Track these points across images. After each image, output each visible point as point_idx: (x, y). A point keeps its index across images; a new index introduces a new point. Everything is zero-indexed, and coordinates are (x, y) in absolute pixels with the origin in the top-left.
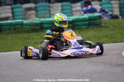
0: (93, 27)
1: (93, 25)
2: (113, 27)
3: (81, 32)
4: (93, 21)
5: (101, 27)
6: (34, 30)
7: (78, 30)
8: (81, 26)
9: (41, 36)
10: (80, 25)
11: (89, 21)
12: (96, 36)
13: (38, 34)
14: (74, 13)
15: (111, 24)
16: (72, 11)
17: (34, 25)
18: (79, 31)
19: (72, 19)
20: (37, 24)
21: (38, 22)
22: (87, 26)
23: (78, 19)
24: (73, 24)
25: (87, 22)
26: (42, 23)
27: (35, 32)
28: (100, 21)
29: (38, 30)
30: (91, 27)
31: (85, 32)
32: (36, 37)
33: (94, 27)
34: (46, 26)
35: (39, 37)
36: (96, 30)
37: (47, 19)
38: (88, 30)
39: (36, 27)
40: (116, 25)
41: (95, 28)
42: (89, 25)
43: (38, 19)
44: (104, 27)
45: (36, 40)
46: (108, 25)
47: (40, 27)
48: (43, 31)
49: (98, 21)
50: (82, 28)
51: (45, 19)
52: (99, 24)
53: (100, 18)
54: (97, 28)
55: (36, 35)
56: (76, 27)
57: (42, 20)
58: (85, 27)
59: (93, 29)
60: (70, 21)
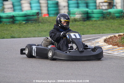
1: (31, 21)
3: (21, 27)
5: (39, 22)
10: (20, 21)
12: (36, 31)
18: (19, 26)
19: (12, 14)
22: (26, 22)
23: (19, 15)
24: (13, 19)
25: (26, 18)
28: (38, 18)
31: (25, 27)
33: (32, 23)
36: (34, 25)
38: (27, 25)
41: (34, 23)
42: (28, 20)
46: (45, 21)
49: (36, 17)
50: (22, 23)
52: (37, 20)
53: (38, 15)
54: (35, 23)
56: (17, 22)
58: (24, 22)
59: (31, 24)
60: (11, 16)
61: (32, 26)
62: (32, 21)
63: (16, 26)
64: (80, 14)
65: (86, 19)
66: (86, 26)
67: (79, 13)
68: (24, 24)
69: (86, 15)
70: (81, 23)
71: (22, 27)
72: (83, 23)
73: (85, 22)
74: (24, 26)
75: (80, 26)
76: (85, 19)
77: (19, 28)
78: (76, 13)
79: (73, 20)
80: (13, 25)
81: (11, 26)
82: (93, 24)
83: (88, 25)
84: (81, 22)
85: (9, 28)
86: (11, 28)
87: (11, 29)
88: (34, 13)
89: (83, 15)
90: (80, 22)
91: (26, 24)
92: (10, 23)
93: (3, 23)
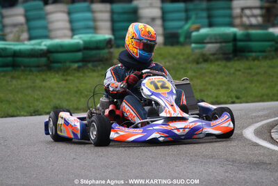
0: (93, 66)
1: (93, 61)
3: (69, 78)
4: (94, 52)
7: (61, 73)
8: (68, 64)
10: (64, 62)
11: (86, 52)
18: (63, 75)
19: (45, 45)
22: (80, 64)
23: (61, 46)
24: (48, 58)
25: (80, 55)
28: (111, 53)
30: (90, 65)
33: (97, 66)
38: (84, 72)
41: (99, 68)
42: (85, 60)
49: (106, 51)
50: (69, 67)
52: (107, 60)
53: (109, 46)
54: (102, 68)
56: (55, 65)
58: (76, 65)
59: (94, 71)
60: (41, 50)
61: (95, 74)
62: (96, 63)
63: (57, 75)
64: (216, 43)
65: (231, 56)
66: (234, 73)
67: (213, 41)
68: (75, 69)
69: (231, 44)
70: (219, 65)
71: (72, 78)
72: (225, 66)
73: (229, 64)
74: (77, 75)
75: (219, 73)
76: (230, 54)
77: (64, 82)
78: (206, 41)
79: (198, 59)
80: (49, 74)
81: (44, 76)
82: (251, 69)
83: (239, 70)
84: (219, 62)
85: (38, 81)
86: (44, 81)
87: (44, 84)
88: (100, 41)
89: (224, 44)
90: (216, 63)
91: (81, 70)
92: (40, 69)
93: (23, 68)
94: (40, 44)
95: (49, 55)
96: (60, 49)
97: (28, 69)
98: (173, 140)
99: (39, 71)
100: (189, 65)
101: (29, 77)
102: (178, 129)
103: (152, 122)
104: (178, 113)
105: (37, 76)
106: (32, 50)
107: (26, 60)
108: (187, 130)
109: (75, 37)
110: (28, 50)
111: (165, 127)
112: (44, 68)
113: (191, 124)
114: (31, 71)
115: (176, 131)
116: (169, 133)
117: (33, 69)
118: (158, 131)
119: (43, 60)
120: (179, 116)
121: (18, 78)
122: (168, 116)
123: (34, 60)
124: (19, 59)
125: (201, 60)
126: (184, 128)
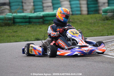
2: (80, 22)
6: (7, 24)
9: (13, 30)
10: (49, 21)
13: (10, 28)
14: (45, 8)
15: (79, 20)
16: (43, 7)
17: (7, 19)
19: (42, 14)
20: (10, 19)
21: (10, 16)
23: (48, 14)
24: (43, 19)
26: (14, 18)
27: (7, 26)
29: (10, 24)
32: (8, 31)
34: (18, 20)
35: (11, 31)
37: (19, 14)
39: (9, 22)
40: (83, 20)
43: (11, 14)
44: (72, 22)
45: (8, 34)
46: (76, 20)
47: (12, 21)
48: (15, 25)
51: (17, 14)
55: (8, 29)
56: (46, 22)
57: (15, 14)
60: (40, 16)
63: (46, 26)
64: (112, 12)
70: (112, 21)
78: (108, 12)
80: (43, 25)
85: (38, 28)
86: (40, 28)
92: (40, 23)
93: (33, 23)
94: (40, 14)
95: (43, 18)
96: (48, 16)
97: (35, 24)
98: (84, 55)
99: (39, 25)
100: (100, 21)
101: (35, 27)
102: (85, 50)
103: (74, 47)
104: (85, 44)
105: (38, 26)
106: (37, 16)
107: (34, 20)
108: (89, 51)
109: (55, 11)
110: (35, 16)
111: (80, 50)
112: (42, 23)
113: (90, 48)
114: (36, 24)
115: (85, 51)
116: (82, 52)
117: (37, 24)
118: (77, 51)
119: (41, 20)
120: (85, 45)
121: (31, 27)
122: (81, 45)
123: (37, 20)
124: (32, 20)
125: (105, 19)
126: (88, 50)
